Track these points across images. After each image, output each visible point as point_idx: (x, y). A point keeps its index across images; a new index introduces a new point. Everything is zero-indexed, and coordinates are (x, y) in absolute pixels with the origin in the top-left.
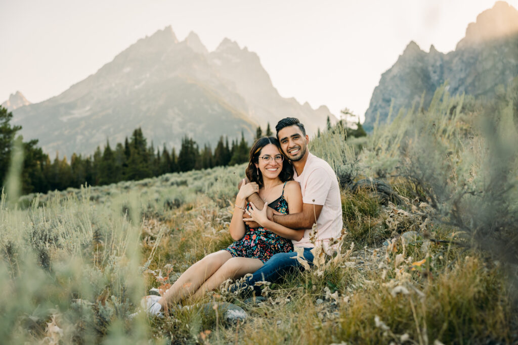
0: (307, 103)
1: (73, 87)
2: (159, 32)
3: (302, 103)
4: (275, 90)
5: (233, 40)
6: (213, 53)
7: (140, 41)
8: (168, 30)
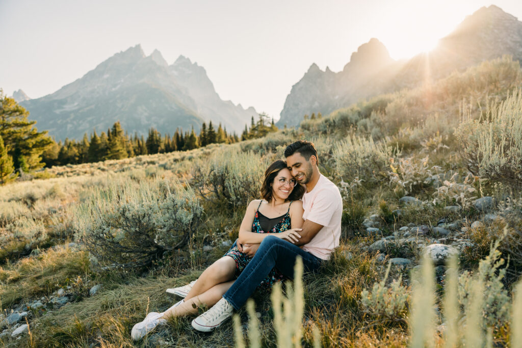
0: (240, 105)
1: (64, 88)
2: (131, 49)
3: (236, 104)
4: (217, 95)
5: (186, 57)
6: (172, 66)
7: (117, 55)
8: (138, 47)
